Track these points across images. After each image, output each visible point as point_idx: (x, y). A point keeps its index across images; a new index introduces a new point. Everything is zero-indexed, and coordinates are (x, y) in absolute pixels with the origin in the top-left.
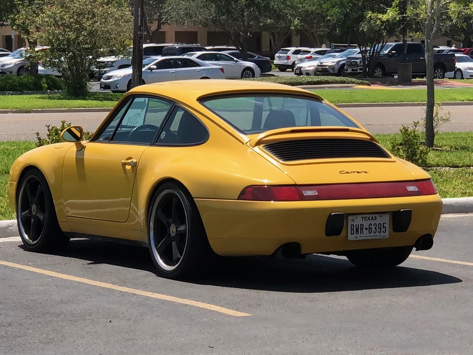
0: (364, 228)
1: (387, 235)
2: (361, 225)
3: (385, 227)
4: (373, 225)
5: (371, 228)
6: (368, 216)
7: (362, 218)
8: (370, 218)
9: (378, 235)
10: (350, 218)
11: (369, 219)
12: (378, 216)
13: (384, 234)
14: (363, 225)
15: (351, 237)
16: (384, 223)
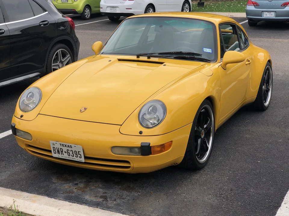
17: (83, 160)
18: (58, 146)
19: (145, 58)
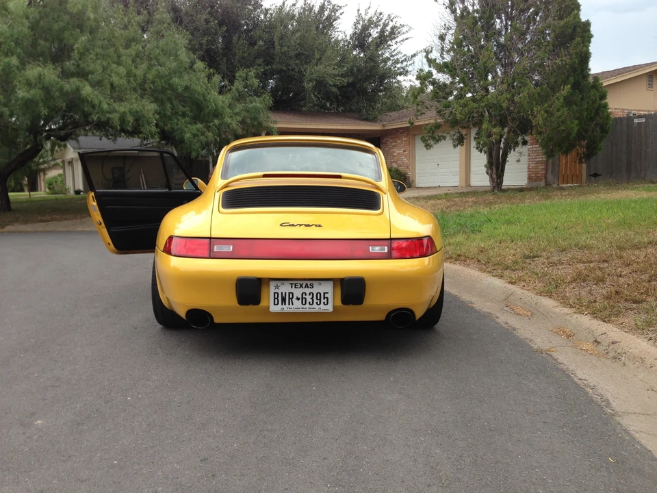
0: (295, 297)
1: (330, 308)
2: (289, 293)
3: (327, 298)
4: (308, 294)
5: (305, 299)
6: (301, 282)
7: (292, 284)
8: (304, 286)
9: (316, 308)
10: (272, 284)
11: (301, 286)
12: (315, 283)
13: (325, 307)
14: (292, 293)
15: (274, 309)
16: (324, 293)
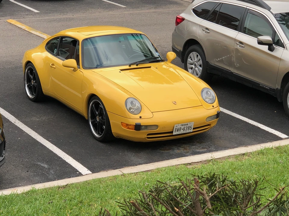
17: (192, 131)
18: (179, 127)
19: (135, 66)
